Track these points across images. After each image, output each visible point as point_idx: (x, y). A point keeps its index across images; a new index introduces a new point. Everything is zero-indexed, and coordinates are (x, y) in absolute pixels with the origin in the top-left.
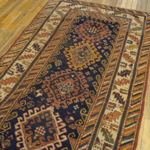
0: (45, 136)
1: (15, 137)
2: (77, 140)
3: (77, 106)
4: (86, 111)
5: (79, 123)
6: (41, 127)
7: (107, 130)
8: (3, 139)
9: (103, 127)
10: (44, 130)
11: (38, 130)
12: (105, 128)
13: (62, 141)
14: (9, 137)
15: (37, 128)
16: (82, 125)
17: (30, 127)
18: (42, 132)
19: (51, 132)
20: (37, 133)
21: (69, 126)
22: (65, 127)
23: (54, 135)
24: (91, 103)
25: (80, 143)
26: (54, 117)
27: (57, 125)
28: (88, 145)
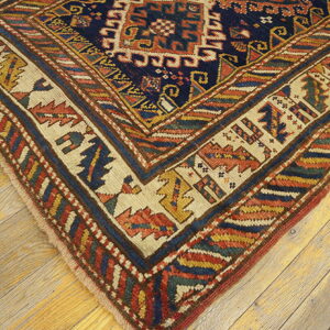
0: (170, 39)
1: (105, 17)
2: (237, 69)
3: (269, 18)
4: (285, 33)
5: (259, 46)
6: (168, 22)
7: (319, 84)
8: (81, 12)
9: (313, 75)
10: (172, 28)
11: (159, 24)
12: (318, 79)
13: (203, 59)
14: (93, 14)
15: (159, 21)
16: (264, 52)
17: (145, 14)
18: (167, 31)
19: (185, 36)
20: (154, 27)
21: (233, 43)
22: (221, 41)
23: (190, 43)
24: (306, 26)
25: (241, 77)
26: (207, 17)
27: (205, 31)
28: (259, 89)
